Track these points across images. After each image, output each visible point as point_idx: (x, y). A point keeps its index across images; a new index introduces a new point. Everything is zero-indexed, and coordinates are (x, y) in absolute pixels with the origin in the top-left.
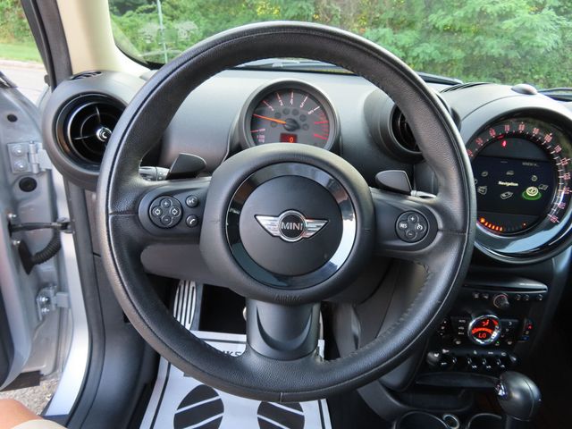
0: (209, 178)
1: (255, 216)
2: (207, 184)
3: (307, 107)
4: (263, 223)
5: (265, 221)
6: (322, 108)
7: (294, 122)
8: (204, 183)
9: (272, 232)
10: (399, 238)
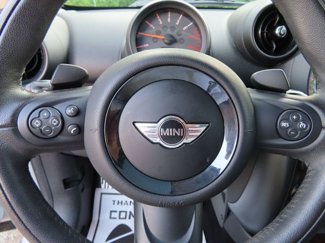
0: (90, 87)
1: (134, 123)
2: (88, 93)
3: (182, 24)
4: (142, 130)
5: (143, 128)
6: (195, 24)
7: (172, 37)
8: (85, 91)
9: (151, 139)
10: (280, 137)
